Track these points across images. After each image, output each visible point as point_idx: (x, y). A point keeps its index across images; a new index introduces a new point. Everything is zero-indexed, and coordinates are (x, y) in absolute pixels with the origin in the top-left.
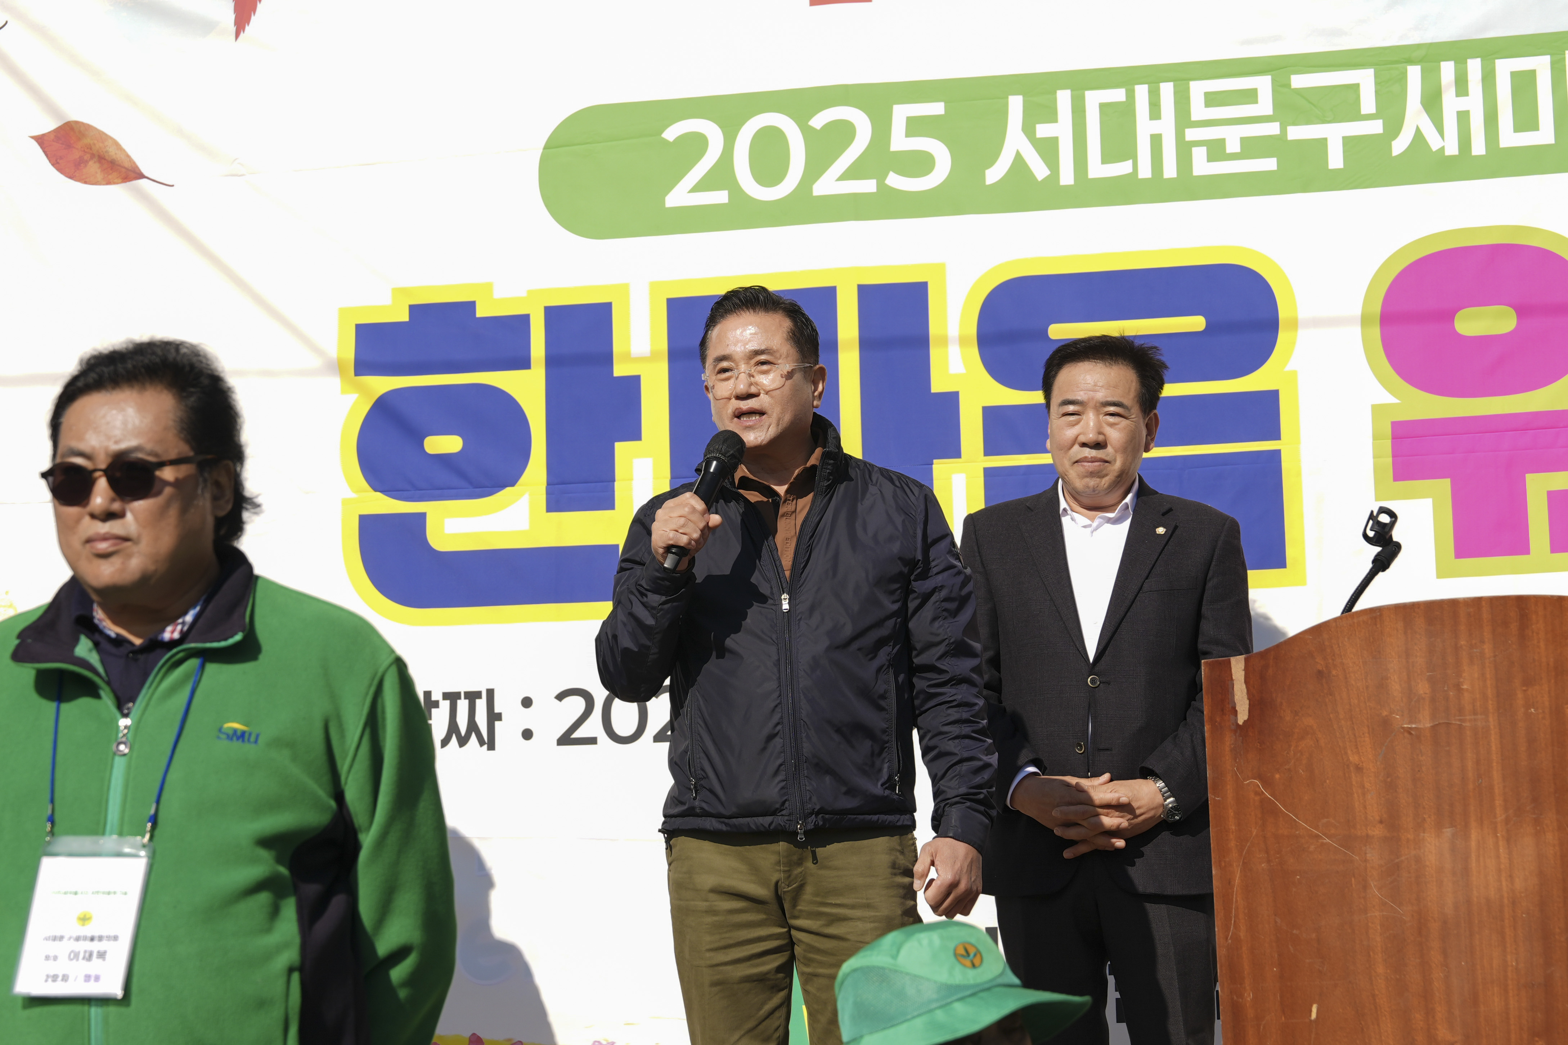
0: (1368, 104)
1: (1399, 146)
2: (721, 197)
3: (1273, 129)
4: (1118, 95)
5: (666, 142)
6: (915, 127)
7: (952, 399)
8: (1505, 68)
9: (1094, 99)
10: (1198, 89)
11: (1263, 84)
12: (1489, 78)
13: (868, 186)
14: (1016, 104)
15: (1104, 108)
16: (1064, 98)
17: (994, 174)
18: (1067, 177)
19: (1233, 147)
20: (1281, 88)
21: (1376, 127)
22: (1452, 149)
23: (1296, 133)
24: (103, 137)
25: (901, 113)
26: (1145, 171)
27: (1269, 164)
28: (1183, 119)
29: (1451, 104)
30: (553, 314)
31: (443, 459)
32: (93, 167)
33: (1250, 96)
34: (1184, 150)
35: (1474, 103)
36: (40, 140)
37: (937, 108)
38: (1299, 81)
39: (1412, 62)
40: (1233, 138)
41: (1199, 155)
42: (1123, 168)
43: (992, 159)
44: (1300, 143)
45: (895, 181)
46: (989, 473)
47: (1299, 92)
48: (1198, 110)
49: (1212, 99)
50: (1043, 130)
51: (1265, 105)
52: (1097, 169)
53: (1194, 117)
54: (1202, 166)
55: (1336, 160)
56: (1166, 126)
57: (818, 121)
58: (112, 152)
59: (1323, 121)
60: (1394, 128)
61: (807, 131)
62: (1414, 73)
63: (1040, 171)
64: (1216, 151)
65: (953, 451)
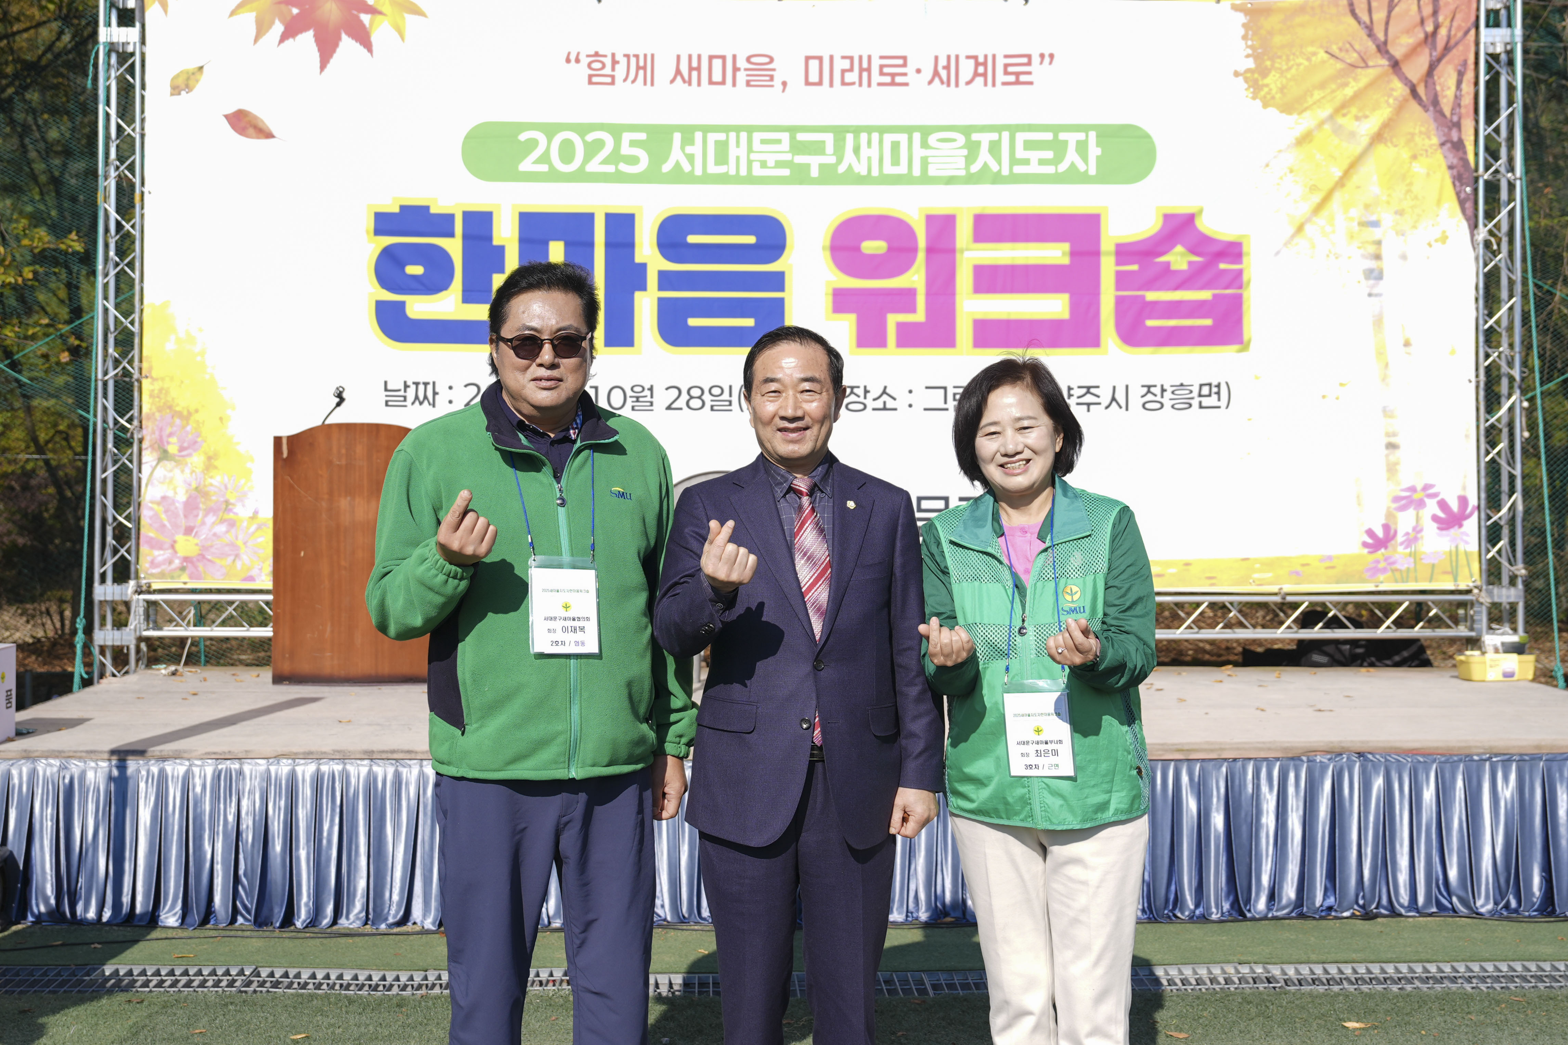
0: (830, 148)
1: (842, 169)
2: (544, 168)
3: (788, 157)
4: (721, 136)
5: (520, 142)
6: (633, 143)
7: (644, 266)
8: (888, 138)
9: (712, 137)
10: (757, 136)
11: (785, 137)
12: (881, 142)
13: (610, 169)
14: (677, 137)
15: (716, 142)
16: (698, 135)
17: (667, 167)
18: (698, 172)
19: (771, 163)
20: (793, 138)
21: (832, 160)
22: (864, 172)
23: (800, 159)
24: (256, 117)
25: (627, 137)
26: (732, 172)
27: (786, 172)
28: (750, 150)
29: (864, 151)
30: (467, 215)
31: (414, 277)
32: (251, 131)
33: (778, 141)
34: (750, 163)
35: (874, 152)
36: (226, 116)
37: (642, 136)
38: (801, 137)
39: (848, 132)
40: (771, 160)
41: (756, 166)
42: (722, 169)
43: (665, 160)
44: (800, 165)
45: (624, 167)
46: (661, 300)
47: (800, 142)
48: (756, 146)
49: (763, 142)
50: (689, 149)
51: (786, 145)
52: (712, 169)
53: (754, 149)
54: (757, 171)
55: (814, 173)
56: (742, 151)
57: (590, 137)
58: (260, 125)
59: (810, 154)
60: (840, 160)
61: (584, 142)
62: (850, 137)
63: (687, 167)
64: (764, 164)
65: (643, 287)
